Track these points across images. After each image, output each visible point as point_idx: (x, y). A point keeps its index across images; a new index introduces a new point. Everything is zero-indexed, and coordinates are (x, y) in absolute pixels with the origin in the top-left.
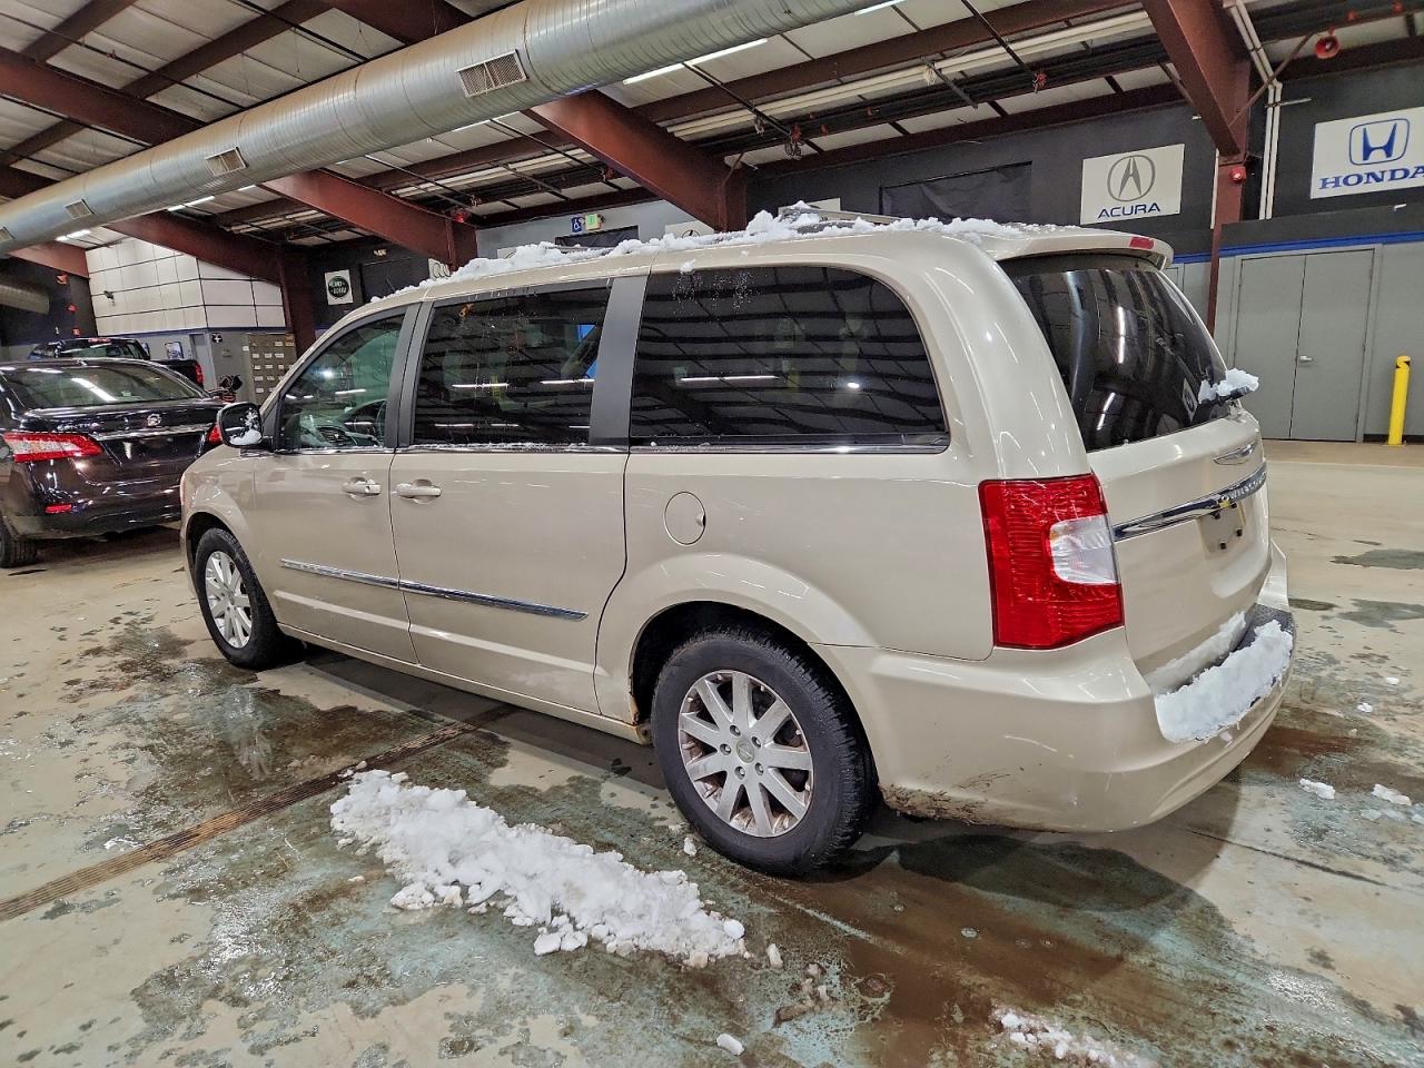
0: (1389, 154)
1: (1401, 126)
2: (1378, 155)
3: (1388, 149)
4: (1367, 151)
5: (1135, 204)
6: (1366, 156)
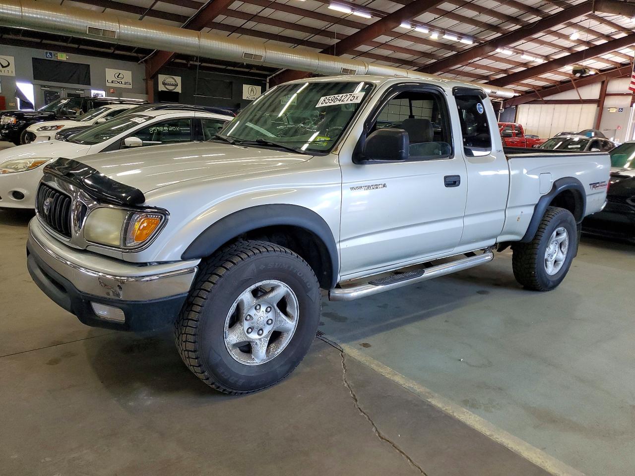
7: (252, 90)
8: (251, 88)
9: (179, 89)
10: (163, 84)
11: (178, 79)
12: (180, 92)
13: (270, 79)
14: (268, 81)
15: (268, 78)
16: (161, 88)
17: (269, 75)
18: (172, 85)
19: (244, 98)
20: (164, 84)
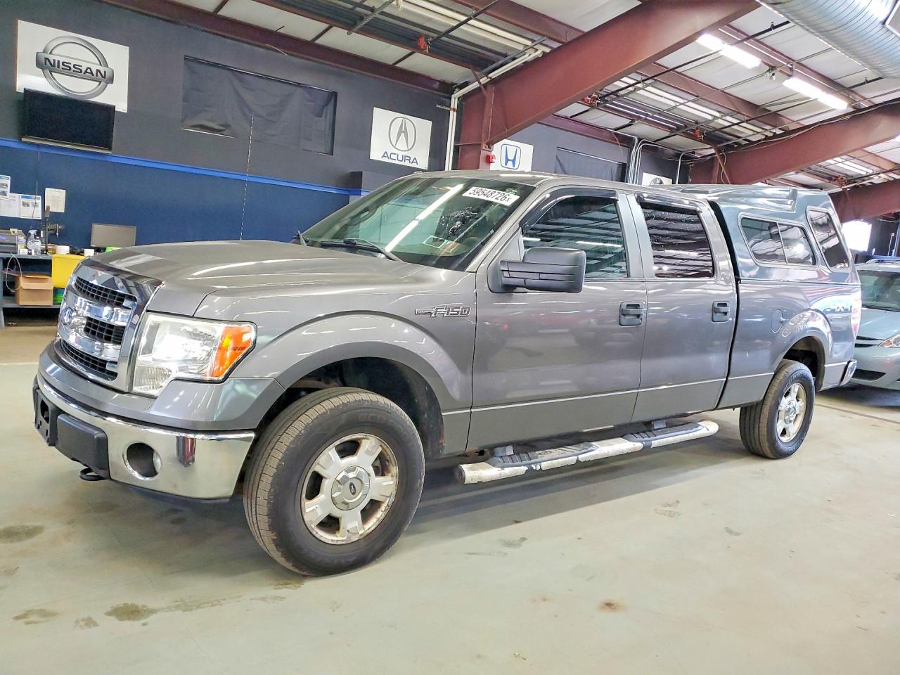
0: (514, 166)
1: (519, 150)
2: (510, 164)
3: (514, 161)
4: (507, 160)
5: (405, 154)
6: (506, 164)
7: (403, 131)
8: (398, 123)
9: (117, 97)
10: (39, 64)
11: (117, 56)
12: (122, 106)
13: (462, 99)
14: (454, 103)
15: (459, 93)
16: (29, 79)
17: (462, 87)
18: (88, 74)
19: (376, 154)
20: (45, 65)
